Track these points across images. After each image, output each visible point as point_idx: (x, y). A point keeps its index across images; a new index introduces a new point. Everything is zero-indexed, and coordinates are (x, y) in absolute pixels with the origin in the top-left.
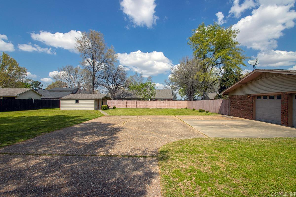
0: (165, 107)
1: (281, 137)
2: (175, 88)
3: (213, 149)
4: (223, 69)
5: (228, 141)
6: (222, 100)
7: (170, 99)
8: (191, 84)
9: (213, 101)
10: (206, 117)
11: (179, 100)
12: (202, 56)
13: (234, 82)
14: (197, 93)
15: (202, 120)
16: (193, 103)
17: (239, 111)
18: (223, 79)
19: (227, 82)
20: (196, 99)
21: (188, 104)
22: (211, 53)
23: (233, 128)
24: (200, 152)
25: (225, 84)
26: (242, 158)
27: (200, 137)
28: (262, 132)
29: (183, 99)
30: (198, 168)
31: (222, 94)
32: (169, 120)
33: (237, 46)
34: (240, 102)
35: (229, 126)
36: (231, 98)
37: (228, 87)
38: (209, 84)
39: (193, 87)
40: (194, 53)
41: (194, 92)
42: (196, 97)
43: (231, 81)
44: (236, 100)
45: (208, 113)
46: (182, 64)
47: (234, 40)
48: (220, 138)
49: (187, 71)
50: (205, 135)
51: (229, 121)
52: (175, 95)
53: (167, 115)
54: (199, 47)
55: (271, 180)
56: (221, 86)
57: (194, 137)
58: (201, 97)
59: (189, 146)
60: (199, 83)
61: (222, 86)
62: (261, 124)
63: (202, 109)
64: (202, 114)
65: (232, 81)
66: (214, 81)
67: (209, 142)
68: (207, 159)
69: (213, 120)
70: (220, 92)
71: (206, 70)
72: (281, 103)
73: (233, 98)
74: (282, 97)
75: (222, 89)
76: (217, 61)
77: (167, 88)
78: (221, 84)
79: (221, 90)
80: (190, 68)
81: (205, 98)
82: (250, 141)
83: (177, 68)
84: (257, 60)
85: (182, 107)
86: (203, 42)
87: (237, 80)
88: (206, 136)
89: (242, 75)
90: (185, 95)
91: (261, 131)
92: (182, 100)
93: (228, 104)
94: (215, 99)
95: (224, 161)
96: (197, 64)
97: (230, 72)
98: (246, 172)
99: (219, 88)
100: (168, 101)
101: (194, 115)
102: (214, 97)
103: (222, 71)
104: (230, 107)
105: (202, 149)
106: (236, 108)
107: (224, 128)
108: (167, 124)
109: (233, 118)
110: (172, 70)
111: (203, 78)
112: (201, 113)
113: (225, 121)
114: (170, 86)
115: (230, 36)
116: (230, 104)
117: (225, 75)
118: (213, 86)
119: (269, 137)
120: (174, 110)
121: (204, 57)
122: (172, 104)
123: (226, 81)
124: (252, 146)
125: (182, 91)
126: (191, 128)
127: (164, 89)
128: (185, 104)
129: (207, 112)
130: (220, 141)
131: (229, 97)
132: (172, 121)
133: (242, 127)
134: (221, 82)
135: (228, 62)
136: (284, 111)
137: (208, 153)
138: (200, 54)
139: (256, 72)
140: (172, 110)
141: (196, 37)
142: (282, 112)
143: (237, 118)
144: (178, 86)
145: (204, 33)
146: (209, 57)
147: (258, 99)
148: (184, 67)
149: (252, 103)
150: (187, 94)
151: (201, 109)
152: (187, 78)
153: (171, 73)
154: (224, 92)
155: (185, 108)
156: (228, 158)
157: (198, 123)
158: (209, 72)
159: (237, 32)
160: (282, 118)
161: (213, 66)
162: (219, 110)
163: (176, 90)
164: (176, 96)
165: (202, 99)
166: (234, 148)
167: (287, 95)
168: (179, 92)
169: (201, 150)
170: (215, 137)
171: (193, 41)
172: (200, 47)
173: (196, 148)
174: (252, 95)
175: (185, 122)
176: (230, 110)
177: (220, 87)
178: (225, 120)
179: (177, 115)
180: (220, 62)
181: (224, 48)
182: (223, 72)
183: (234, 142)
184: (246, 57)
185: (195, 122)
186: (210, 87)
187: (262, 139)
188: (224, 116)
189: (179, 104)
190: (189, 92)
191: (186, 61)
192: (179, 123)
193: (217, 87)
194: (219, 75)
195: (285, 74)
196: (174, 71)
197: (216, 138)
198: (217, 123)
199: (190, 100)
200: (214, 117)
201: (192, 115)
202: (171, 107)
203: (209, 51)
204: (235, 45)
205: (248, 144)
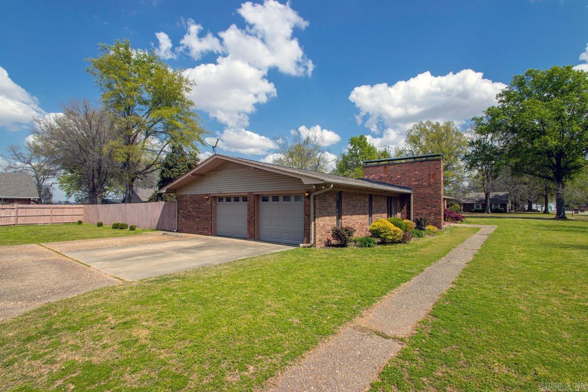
0: (9, 221)
1: (244, 257)
2: (47, 173)
3: (131, 305)
4: (168, 145)
5: (165, 280)
6: (164, 202)
7: (30, 200)
8: (96, 166)
9: (146, 205)
10: (129, 238)
11: (60, 203)
12: (122, 109)
13: (186, 170)
14: (113, 187)
15: (117, 247)
16: (99, 208)
17: (192, 223)
18: (167, 164)
19: (174, 169)
20: (110, 200)
21: (85, 213)
22: (143, 107)
23: (179, 254)
24: (98, 320)
25: (171, 173)
26: (184, 307)
27: (106, 284)
28: (222, 254)
29: (72, 199)
30: (87, 359)
31: (164, 191)
32: (15, 258)
33: (192, 108)
34: (194, 206)
35: (172, 253)
36: (179, 199)
37: (175, 179)
38: (140, 170)
39: (100, 173)
40: (103, 96)
41: (103, 183)
42: (110, 195)
43: (181, 169)
44: (188, 204)
45: (134, 230)
46: (70, 113)
47: (186, 94)
48: (151, 278)
49: (85, 135)
50: (118, 278)
51: (175, 242)
52: (48, 190)
53: (12, 243)
54: (115, 86)
55: (222, 328)
56: (162, 176)
57: (90, 288)
58: (121, 197)
59: (70, 314)
60: (115, 165)
61: (164, 175)
62: (222, 242)
63: (122, 223)
64: (119, 233)
65: (183, 169)
66: (151, 166)
67: (125, 293)
68: (112, 331)
69: (143, 243)
70: (160, 188)
71: (133, 140)
72: (246, 208)
73: (182, 199)
74: (248, 199)
75: (164, 182)
76: (155, 126)
77: (19, 169)
78: (163, 171)
79: (162, 184)
80: (94, 129)
81: (130, 198)
82: (203, 273)
83: (53, 121)
84: (218, 140)
85: (67, 219)
86: (126, 80)
87: (190, 167)
88: (121, 280)
89: (198, 160)
90: (80, 191)
91: (220, 252)
92: (71, 204)
93: (174, 210)
94: (151, 200)
95: (150, 323)
96: (112, 123)
97: (179, 153)
98: (186, 329)
99: (159, 179)
100: (20, 206)
101: (98, 237)
102: (149, 197)
103: (165, 148)
104: (178, 216)
105: (104, 312)
106: (188, 217)
107: (164, 255)
108: (8, 269)
109: (181, 237)
110: (37, 124)
111: (126, 156)
112: (117, 231)
113: (166, 243)
114: (28, 165)
115: (179, 86)
116: (178, 211)
117: (170, 156)
118: (146, 175)
119: (230, 261)
120: (42, 227)
121: (128, 110)
122: (33, 212)
123: (172, 167)
124: (204, 280)
125: (69, 180)
126: (85, 268)
127: (9, 171)
128: (78, 212)
129: (132, 228)
130: (150, 284)
131: (176, 198)
132: (26, 258)
133: (194, 250)
134: (163, 168)
135: (176, 133)
136: (250, 220)
137: (118, 316)
138: (118, 102)
139: (217, 158)
140: (32, 228)
141: (110, 63)
142: (248, 221)
143: (189, 234)
144: (58, 167)
145: (129, 63)
146: (141, 114)
147: (219, 201)
148: (75, 123)
149: (212, 209)
150: (84, 187)
151: (118, 222)
152: (85, 152)
153: (35, 132)
154: (167, 188)
155: (77, 221)
156: (158, 314)
157: (106, 255)
158: (140, 146)
159: (192, 84)
160: (248, 230)
161: (147, 135)
162: (158, 223)
163: (50, 177)
164: (51, 191)
165: (124, 201)
166: (173, 293)
167: (253, 197)
168: (62, 182)
169: (101, 313)
170: (140, 279)
171: (101, 68)
172: (118, 87)
173: (88, 314)
174: (212, 195)
175: (70, 257)
176: (178, 221)
177: (161, 178)
178: (166, 241)
179: (48, 241)
180: (162, 130)
181: (169, 105)
182: (167, 150)
183: (176, 280)
184: (206, 130)
185: (98, 253)
186: (143, 175)
187: (220, 265)
188: (167, 234)
189: (55, 212)
190: (89, 184)
191: (83, 110)
192: (48, 262)
193: (156, 176)
194: (160, 154)
195: (251, 167)
196: (44, 128)
197: (142, 280)
198: (151, 248)
199: (93, 202)
200: (146, 238)
201: (94, 238)
202: (30, 221)
203: (139, 103)
204: (189, 106)
205: (198, 278)
